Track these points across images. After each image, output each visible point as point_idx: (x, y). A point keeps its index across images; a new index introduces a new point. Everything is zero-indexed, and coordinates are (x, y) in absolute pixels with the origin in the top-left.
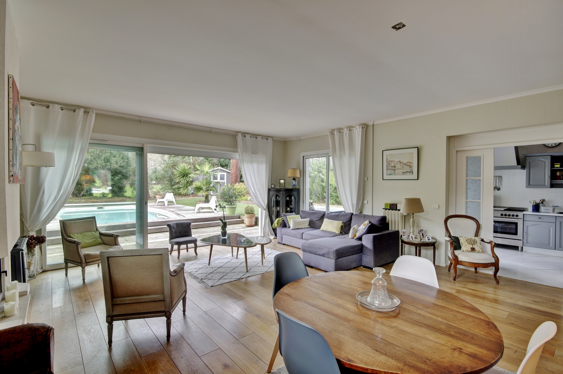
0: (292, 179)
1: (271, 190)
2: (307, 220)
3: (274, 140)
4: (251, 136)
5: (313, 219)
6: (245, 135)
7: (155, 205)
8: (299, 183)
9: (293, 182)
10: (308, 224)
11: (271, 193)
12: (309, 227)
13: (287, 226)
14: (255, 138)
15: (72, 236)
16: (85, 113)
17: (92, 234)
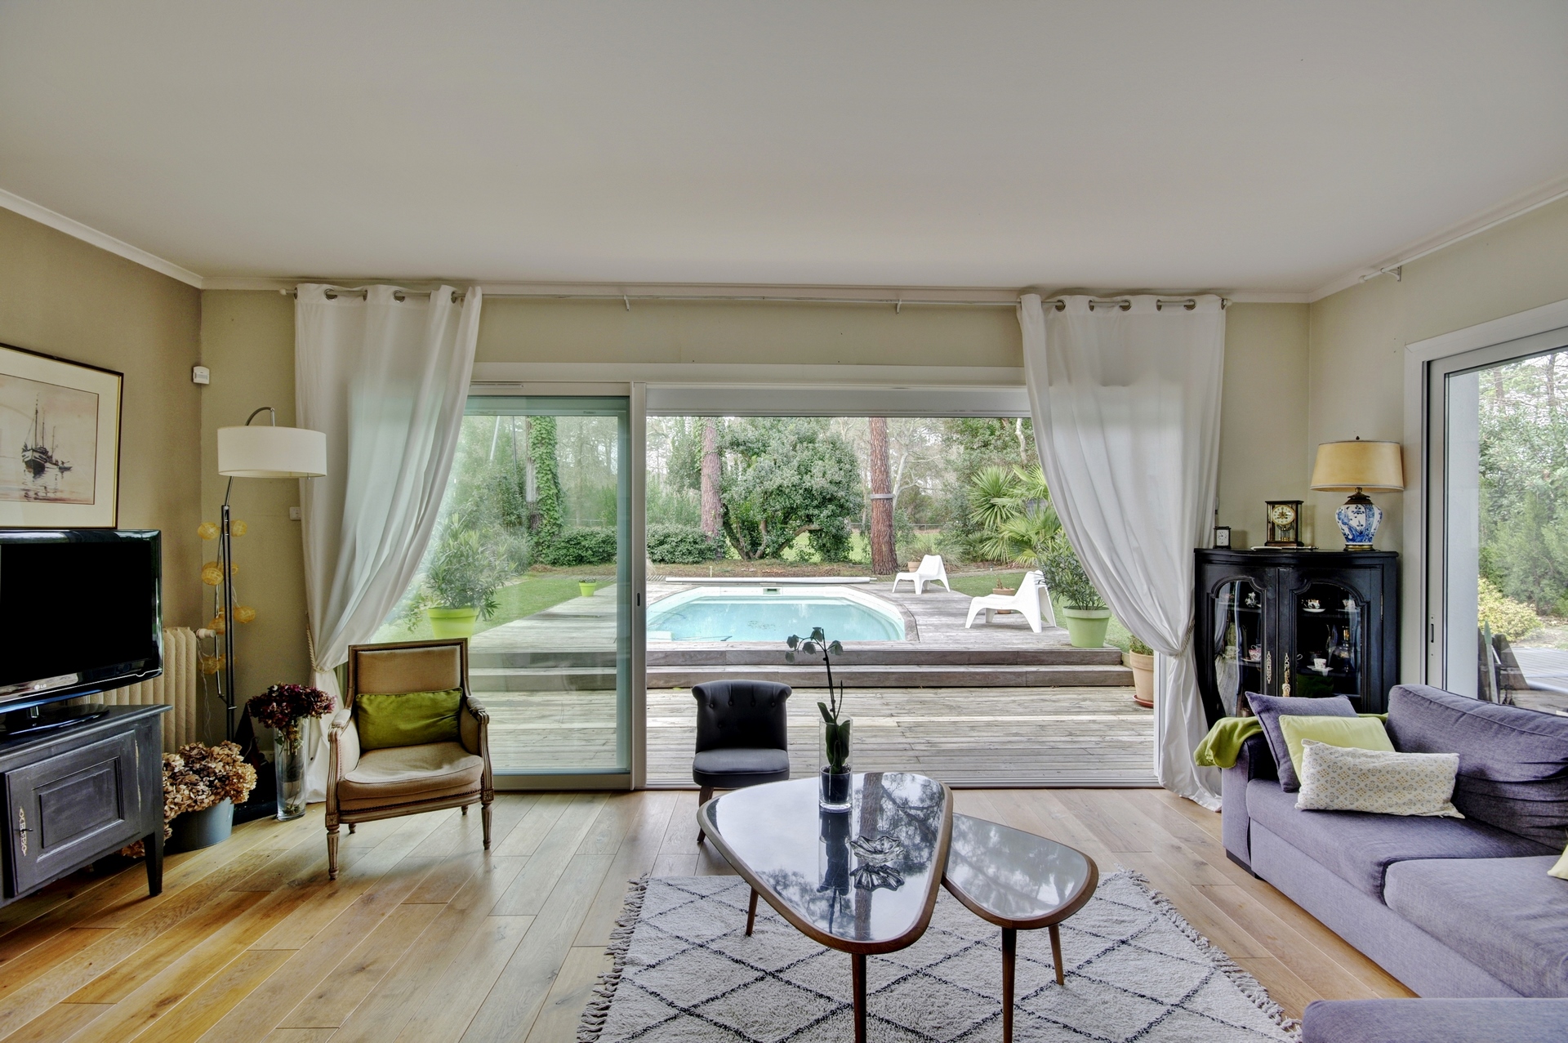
0: (1345, 497)
1: (1214, 558)
2: (1443, 765)
3: (1235, 304)
4: (1096, 299)
5: (1489, 763)
6: (1061, 298)
7: (890, 590)
8: (1394, 518)
9: (1351, 515)
10: (1448, 789)
11: (1214, 573)
12: (1453, 812)
13: (1281, 773)
14: (1117, 309)
15: (365, 701)
16: (454, 300)
17: (434, 701)
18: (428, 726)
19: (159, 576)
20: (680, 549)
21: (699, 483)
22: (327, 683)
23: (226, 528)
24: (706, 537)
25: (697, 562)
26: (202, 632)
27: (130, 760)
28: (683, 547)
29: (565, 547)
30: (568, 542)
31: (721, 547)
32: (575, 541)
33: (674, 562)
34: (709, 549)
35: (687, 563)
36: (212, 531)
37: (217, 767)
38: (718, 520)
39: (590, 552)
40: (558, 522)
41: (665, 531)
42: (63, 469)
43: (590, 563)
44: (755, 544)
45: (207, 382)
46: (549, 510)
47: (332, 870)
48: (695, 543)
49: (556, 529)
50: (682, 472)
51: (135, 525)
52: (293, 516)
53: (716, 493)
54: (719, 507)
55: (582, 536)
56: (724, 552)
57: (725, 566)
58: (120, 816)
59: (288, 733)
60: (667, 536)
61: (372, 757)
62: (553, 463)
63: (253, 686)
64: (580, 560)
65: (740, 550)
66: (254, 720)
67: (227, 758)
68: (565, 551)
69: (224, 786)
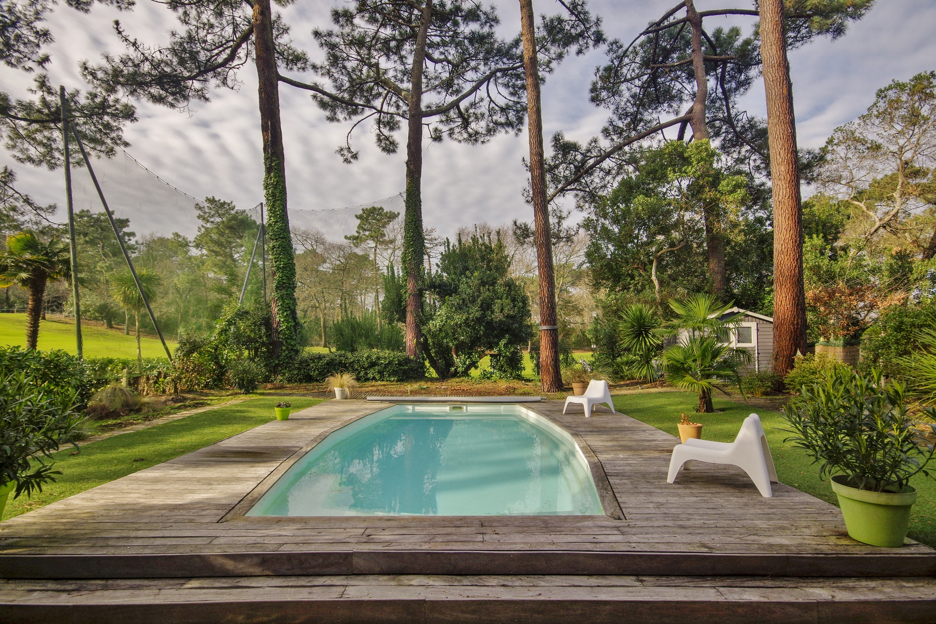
20: (387, 369)
28: (390, 368)
29: (298, 368)
30: (301, 364)
31: (420, 368)
32: (306, 363)
33: (383, 380)
34: (411, 370)
38: (418, 346)
39: (316, 372)
44: (449, 365)
46: (288, 339)
48: (400, 365)
50: (392, 309)
53: (417, 326)
54: (419, 337)
56: (423, 372)
57: (422, 386)
60: (377, 359)
62: (292, 302)
64: (309, 379)
65: (437, 370)
68: (298, 371)
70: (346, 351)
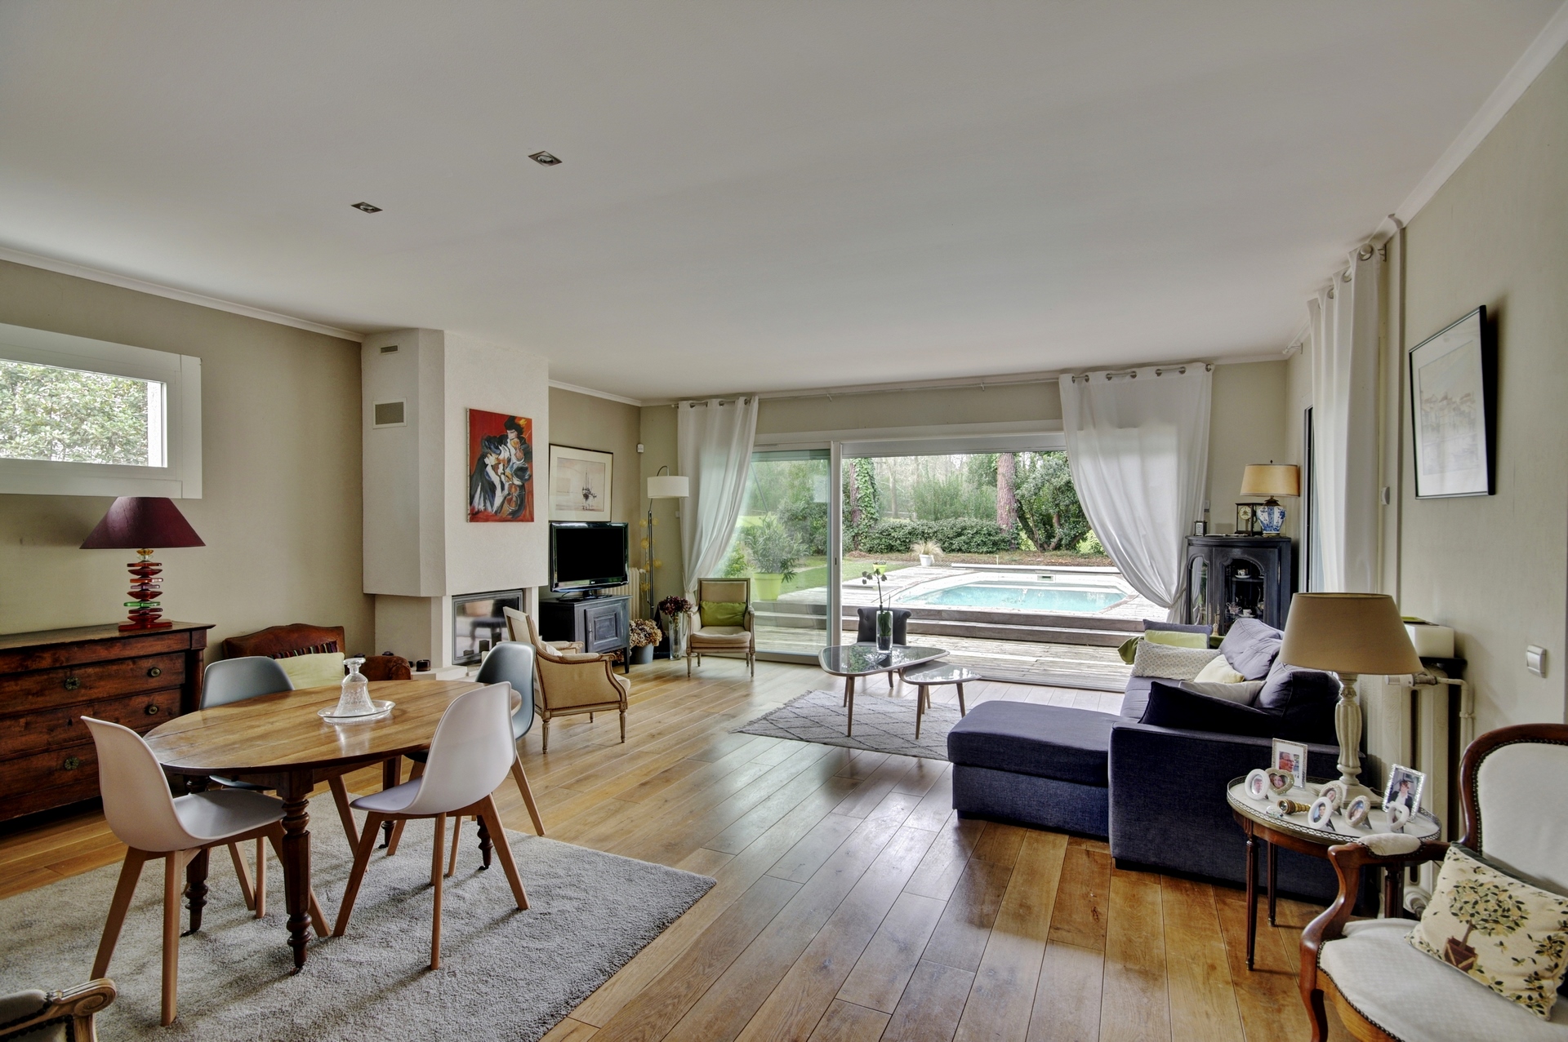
3: (1217, 366)
14: (1127, 378)
15: (704, 604)
16: (746, 403)
17: (733, 607)
18: (730, 618)
19: (626, 547)
20: (975, 540)
21: (996, 481)
22: (691, 598)
23: (650, 522)
24: (1001, 529)
25: (990, 552)
26: (641, 571)
27: (619, 614)
28: (978, 539)
29: (879, 538)
30: (881, 533)
31: (1015, 539)
32: (887, 533)
33: (970, 552)
34: (1003, 541)
35: (982, 553)
36: (645, 523)
37: (648, 629)
38: (1012, 514)
39: (898, 541)
40: (874, 517)
41: (963, 524)
42: (595, 497)
43: (899, 551)
44: (1050, 536)
45: (642, 451)
46: (867, 506)
47: (689, 673)
48: (990, 535)
49: (872, 522)
50: (980, 471)
51: (617, 522)
52: (677, 516)
53: (1010, 490)
54: (1013, 502)
55: (892, 528)
56: (1018, 544)
57: (1016, 556)
58: (617, 636)
59: (674, 619)
60: (964, 528)
61: (704, 628)
62: (870, 467)
63: (660, 597)
64: (891, 549)
65: (1035, 542)
66: (661, 612)
67: (650, 625)
68: (878, 541)
69: (650, 637)
70: (927, 519)
